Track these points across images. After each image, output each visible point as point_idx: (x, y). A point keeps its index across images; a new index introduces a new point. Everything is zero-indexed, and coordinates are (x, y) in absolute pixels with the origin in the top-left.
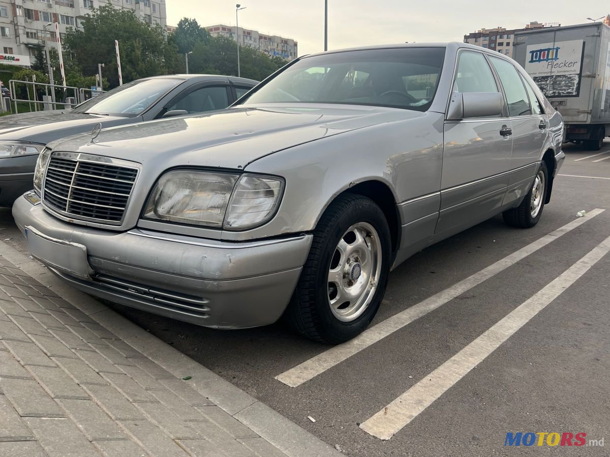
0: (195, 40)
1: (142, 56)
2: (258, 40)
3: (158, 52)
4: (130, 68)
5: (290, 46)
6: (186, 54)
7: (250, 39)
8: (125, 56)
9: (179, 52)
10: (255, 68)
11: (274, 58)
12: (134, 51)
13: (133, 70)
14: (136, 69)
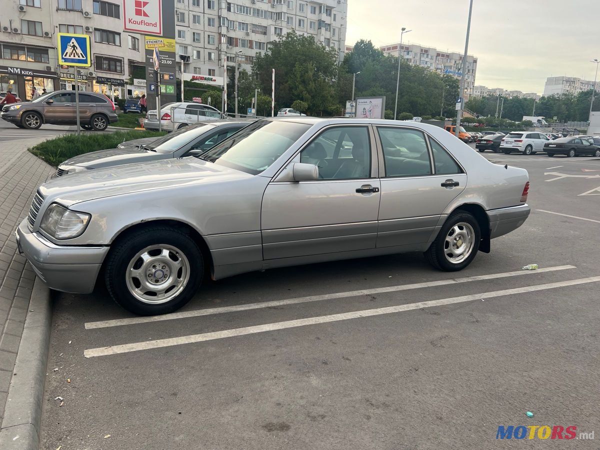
0: (367, 61)
1: (313, 77)
2: (435, 58)
3: (329, 73)
4: (302, 88)
5: (469, 63)
6: (355, 74)
7: (427, 57)
8: (299, 77)
9: (347, 72)
10: (421, 87)
11: (445, 76)
12: (307, 72)
13: (304, 89)
14: (306, 88)
